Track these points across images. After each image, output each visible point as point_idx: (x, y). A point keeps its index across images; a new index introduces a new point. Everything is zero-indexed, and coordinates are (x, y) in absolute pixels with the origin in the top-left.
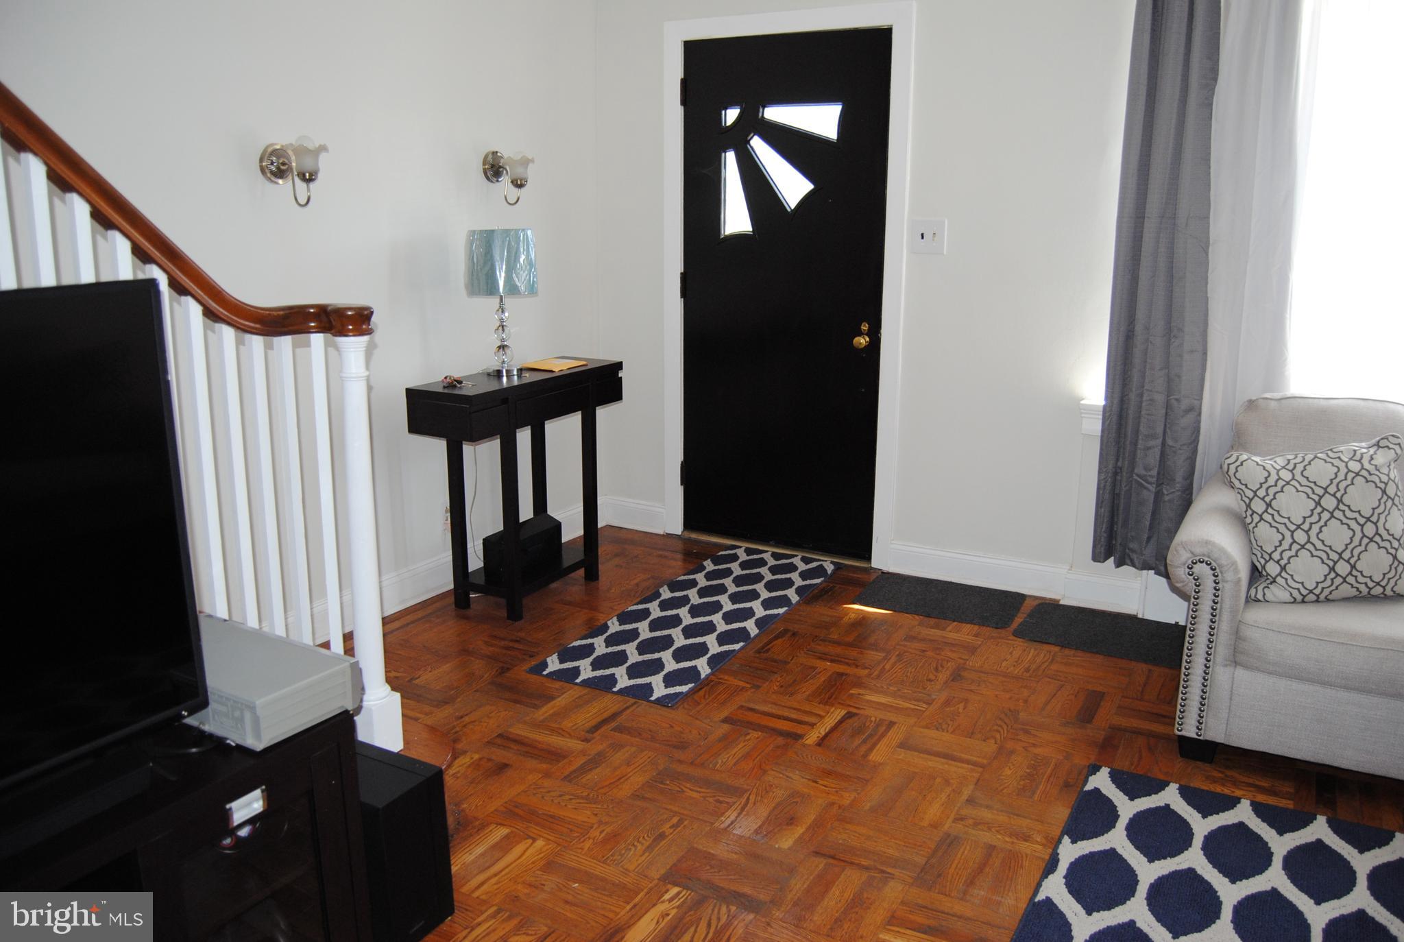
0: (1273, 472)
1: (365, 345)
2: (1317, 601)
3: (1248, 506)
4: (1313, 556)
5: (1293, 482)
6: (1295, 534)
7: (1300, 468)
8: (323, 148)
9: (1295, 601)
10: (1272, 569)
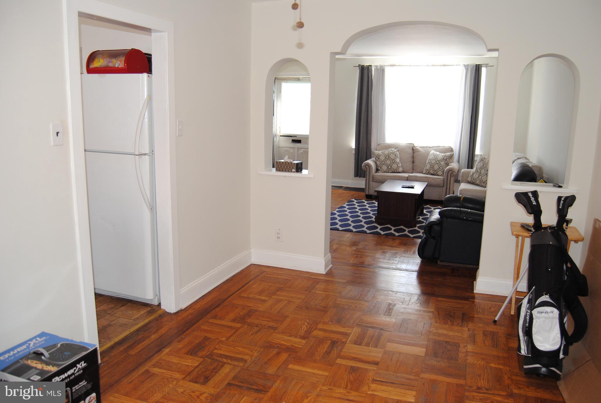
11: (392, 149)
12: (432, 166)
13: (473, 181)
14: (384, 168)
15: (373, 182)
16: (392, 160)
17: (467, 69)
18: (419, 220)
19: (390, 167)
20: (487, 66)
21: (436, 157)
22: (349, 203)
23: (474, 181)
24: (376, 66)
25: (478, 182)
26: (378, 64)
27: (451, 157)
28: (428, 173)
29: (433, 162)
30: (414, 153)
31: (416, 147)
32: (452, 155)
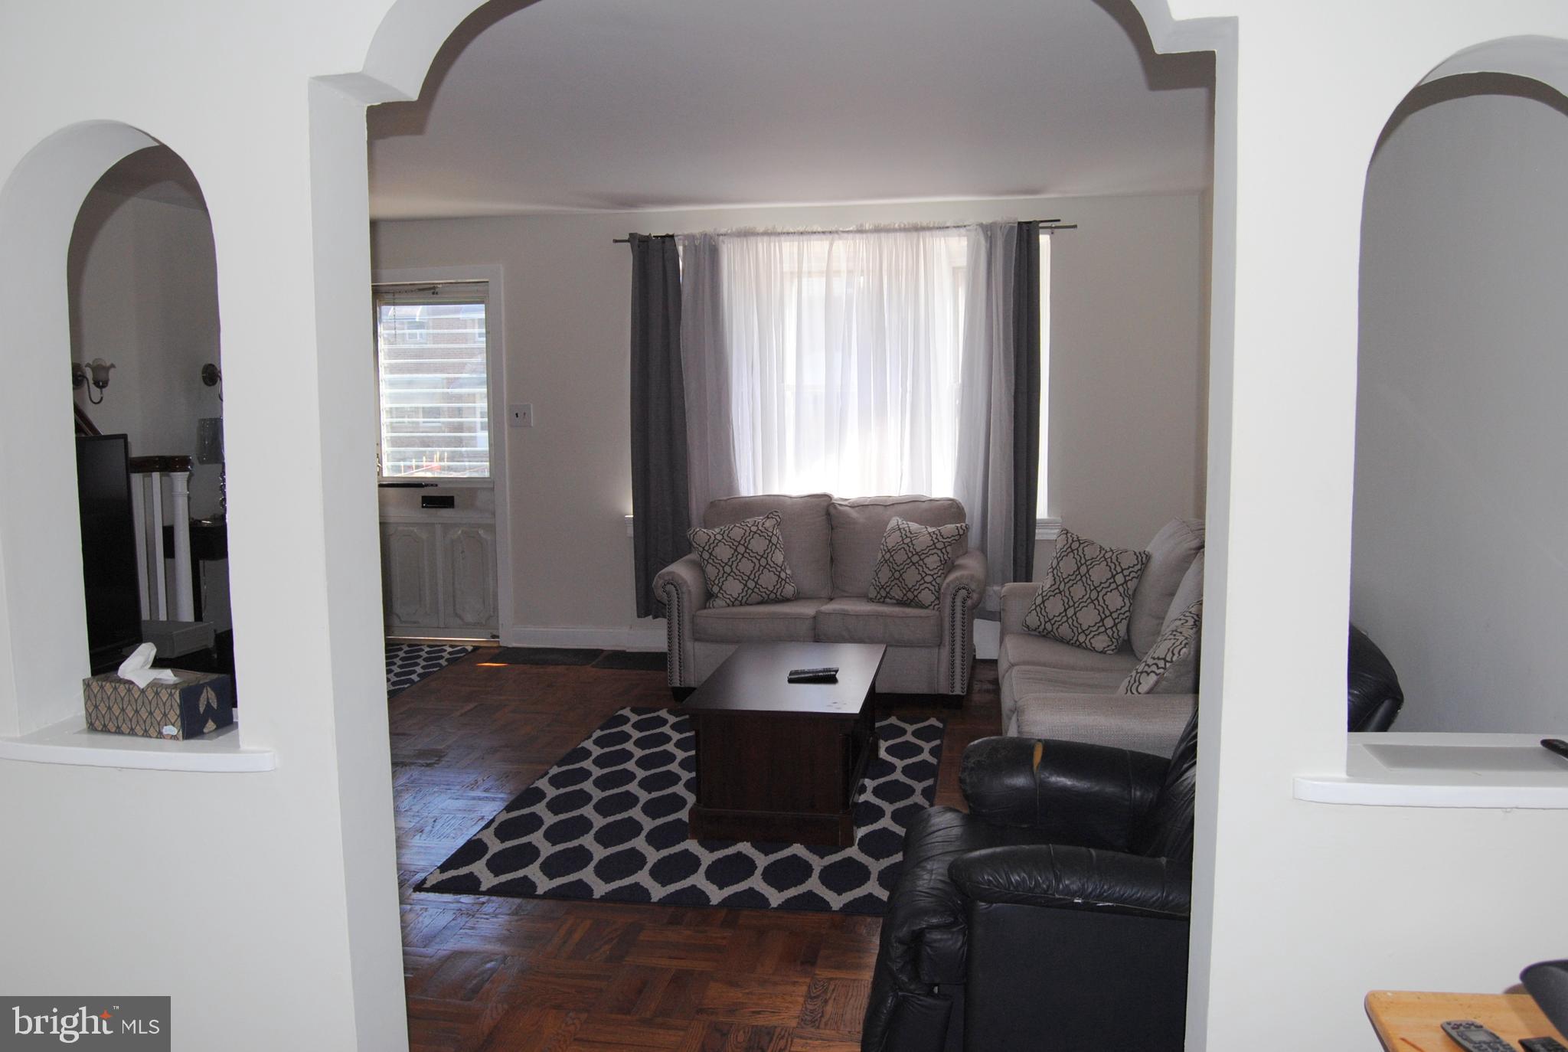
0: (713, 537)
1: (187, 476)
2: (741, 605)
3: (701, 556)
4: (735, 579)
5: (723, 541)
6: (725, 568)
7: (727, 532)
8: (113, 366)
9: (729, 605)
10: (716, 589)
11: (756, 518)
12: (897, 575)
13: (1045, 628)
14: (733, 587)
15: (696, 640)
16: (759, 557)
17: (991, 237)
18: (862, 798)
19: (751, 584)
20: (1054, 225)
21: (909, 540)
22: (608, 731)
23: (1049, 626)
24: (691, 238)
25: (1065, 630)
26: (696, 230)
27: (962, 536)
28: (885, 598)
29: (900, 557)
30: (832, 529)
31: (839, 507)
32: (961, 532)
